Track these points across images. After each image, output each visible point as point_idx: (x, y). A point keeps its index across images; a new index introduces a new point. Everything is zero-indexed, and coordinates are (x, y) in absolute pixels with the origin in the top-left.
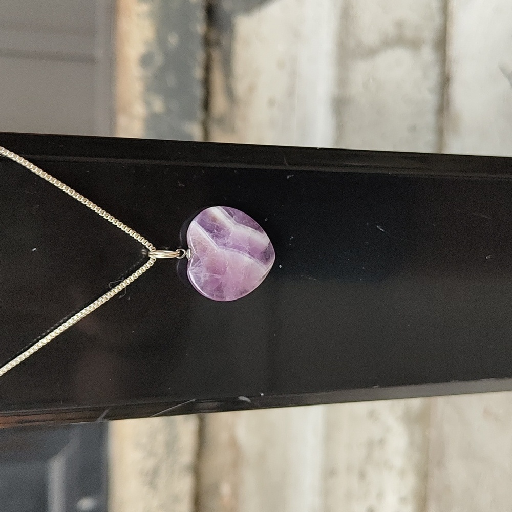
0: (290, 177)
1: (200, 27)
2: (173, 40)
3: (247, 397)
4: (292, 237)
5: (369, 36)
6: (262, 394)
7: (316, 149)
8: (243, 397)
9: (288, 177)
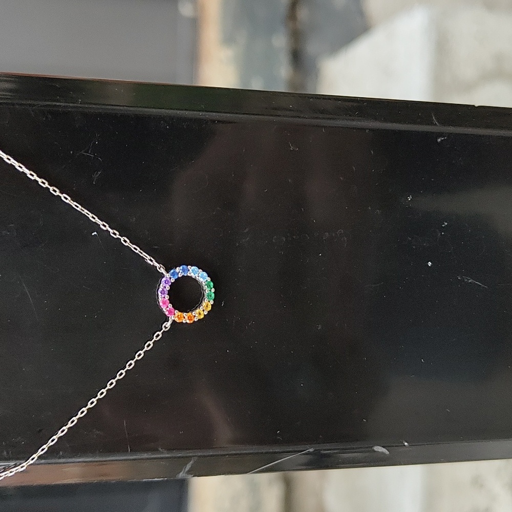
0: (442, 141)
3: (383, 447)
4: (446, 224)
6: (406, 444)
7: (474, 106)
9: (439, 140)
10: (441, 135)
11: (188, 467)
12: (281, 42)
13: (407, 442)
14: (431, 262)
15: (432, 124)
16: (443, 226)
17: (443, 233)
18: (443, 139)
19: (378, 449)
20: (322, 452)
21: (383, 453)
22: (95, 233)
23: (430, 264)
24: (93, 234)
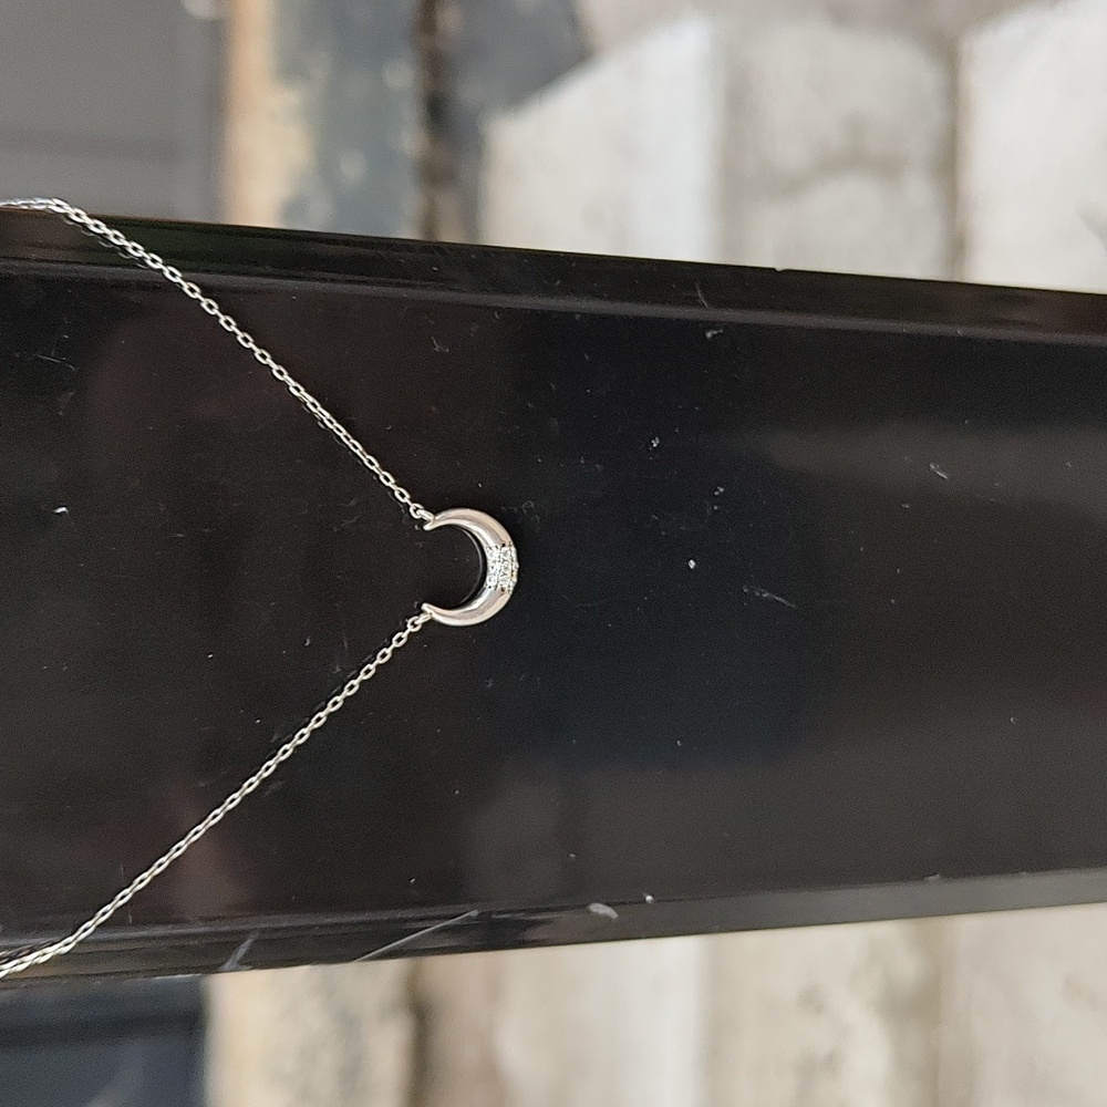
0: (714, 336)
1: (410, 140)
2: (353, 169)
3: (608, 904)
4: (722, 490)
5: (789, 150)
6: (649, 898)
7: (773, 269)
8: (600, 906)
9: (709, 335)
10: (712, 325)
11: (242, 951)
12: (403, 77)
13: (652, 895)
14: (695, 560)
15: (694, 302)
16: (716, 493)
17: (716, 508)
18: (715, 332)
19: (600, 909)
20: (493, 916)
21: (606, 917)
22: (64, 509)
23: (692, 564)
24: (59, 510)
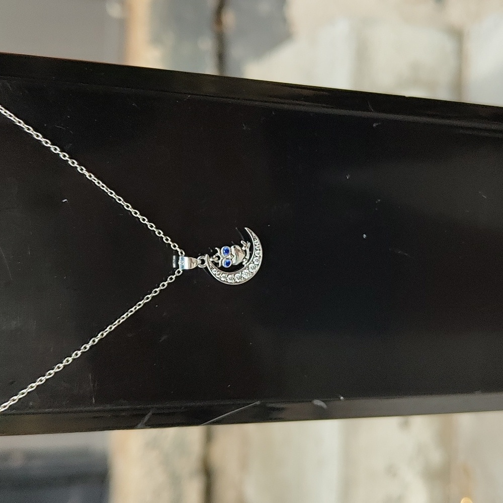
3: (322, 401)
4: (379, 200)
7: (404, 97)
10: (376, 120)
11: (146, 419)
13: (343, 397)
14: (365, 234)
15: (368, 110)
16: (377, 202)
17: (376, 209)
18: (377, 124)
19: (318, 402)
21: (321, 407)
22: (66, 200)
23: (365, 236)
24: (64, 201)
